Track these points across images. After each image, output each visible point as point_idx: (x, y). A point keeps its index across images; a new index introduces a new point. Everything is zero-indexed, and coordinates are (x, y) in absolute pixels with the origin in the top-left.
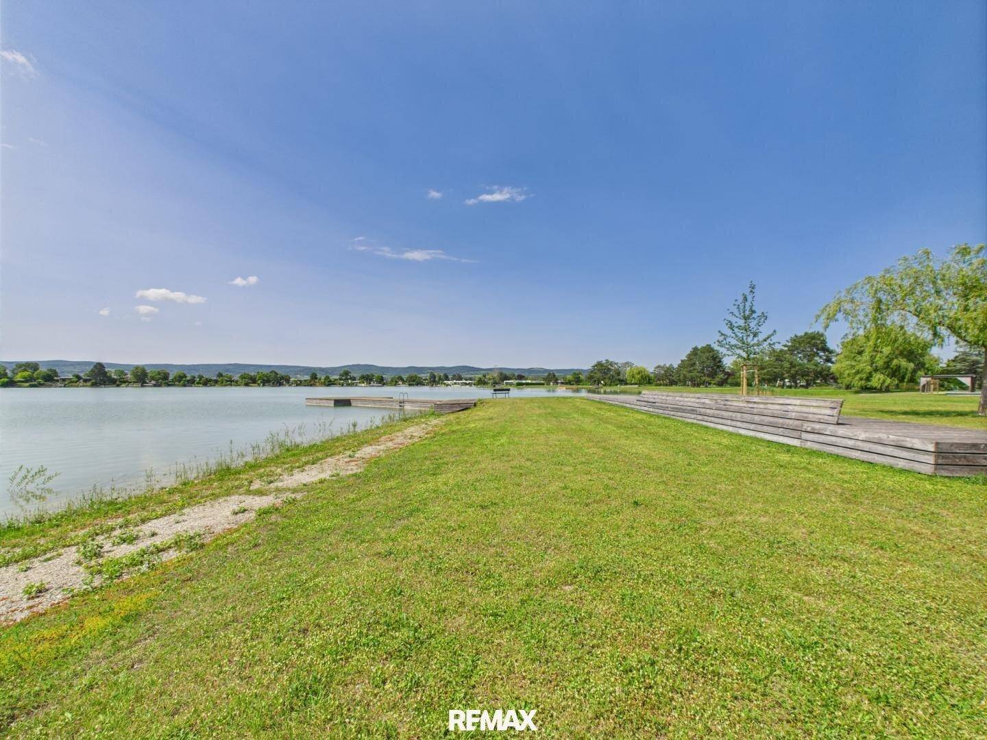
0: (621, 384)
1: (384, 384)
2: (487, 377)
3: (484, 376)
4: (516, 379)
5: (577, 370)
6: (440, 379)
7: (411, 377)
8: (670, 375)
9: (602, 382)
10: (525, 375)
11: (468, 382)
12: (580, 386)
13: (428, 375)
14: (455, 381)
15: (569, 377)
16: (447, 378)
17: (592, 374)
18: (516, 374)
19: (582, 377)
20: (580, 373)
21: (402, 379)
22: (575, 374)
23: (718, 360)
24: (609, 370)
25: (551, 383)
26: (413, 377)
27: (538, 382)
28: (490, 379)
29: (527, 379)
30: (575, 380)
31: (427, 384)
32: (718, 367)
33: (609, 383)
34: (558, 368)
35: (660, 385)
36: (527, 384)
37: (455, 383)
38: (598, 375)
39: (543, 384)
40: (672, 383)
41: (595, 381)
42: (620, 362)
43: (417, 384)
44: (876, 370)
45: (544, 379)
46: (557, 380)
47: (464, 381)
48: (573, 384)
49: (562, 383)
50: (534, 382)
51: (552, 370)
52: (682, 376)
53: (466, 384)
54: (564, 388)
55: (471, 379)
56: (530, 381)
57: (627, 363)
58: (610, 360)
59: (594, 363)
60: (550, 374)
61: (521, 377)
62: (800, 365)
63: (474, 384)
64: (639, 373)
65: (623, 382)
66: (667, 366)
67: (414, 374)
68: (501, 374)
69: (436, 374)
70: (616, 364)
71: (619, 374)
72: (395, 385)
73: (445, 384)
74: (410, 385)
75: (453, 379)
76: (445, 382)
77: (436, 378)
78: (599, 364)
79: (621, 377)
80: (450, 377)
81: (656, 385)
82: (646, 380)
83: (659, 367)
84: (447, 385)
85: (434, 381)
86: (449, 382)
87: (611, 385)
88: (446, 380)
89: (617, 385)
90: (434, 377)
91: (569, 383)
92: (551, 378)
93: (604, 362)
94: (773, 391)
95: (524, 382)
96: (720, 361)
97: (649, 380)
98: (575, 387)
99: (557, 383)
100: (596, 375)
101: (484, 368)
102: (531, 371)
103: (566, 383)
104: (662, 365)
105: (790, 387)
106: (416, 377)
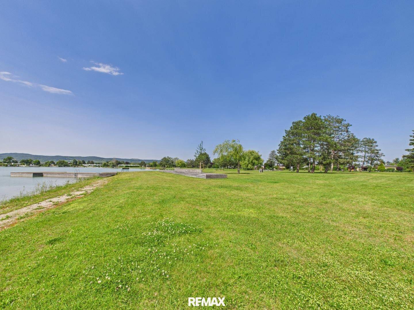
0: (174, 167)
1: (40, 166)
2: (109, 163)
3: (108, 162)
4: (125, 164)
5: (155, 160)
6: (80, 163)
7: (60, 162)
8: (193, 164)
9: (166, 166)
10: (129, 162)
11: (97, 165)
12: (156, 168)
13: (72, 161)
14: (89, 165)
15: (151, 163)
16: (84, 163)
17: (162, 163)
18: (125, 162)
19: (157, 164)
20: (156, 162)
21: (53, 163)
22: (154, 162)
23: (208, 158)
24: (169, 161)
25: (143, 166)
26: (61, 162)
27: (136, 165)
28: (111, 164)
29: (130, 164)
30: (154, 165)
31: (72, 166)
32: (208, 161)
33: (169, 166)
34: (146, 159)
35: (189, 167)
36: (131, 166)
37: (90, 166)
38: (164, 163)
39: (139, 167)
40: (193, 167)
41: (163, 166)
42: (173, 158)
43: (65, 166)
44: (249, 163)
45: (139, 164)
46: (145, 165)
47: (95, 165)
48: (153, 167)
49: (148, 166)
50: (134, 165)
51: (143, 160)
52: (196, 164)
53: (96, 166)
54: (149, 168)
55: (99, 164)
56: (132, 165)
57: (176, 158)
58: (169, 157)
59: (162, 158)
60: (142, 162)
61: (127, 163)
62: (232, 161)
63: (101, 166)
64: (181, 163)
65: (175, 166)
66: (192, 160)
67: (62, 160)
68: (117, 161)
69: (77, 160)
70: (172, 158)
71: (173, 163)
72: (49, 166)
73: (83, 166)
74: (59, 166)
75: (88, 163)
76: (83, 165)
77: (77, 162)
78: (165, 158)
79: (174, 164)
80: (86, 162)
81: (188, 167)
82: (183, 165)
83: (188, 160)
84: (85, 167)
85: (76, 164)
86: (86, 165)
87: (169, 167)
88: (84, 164)
89: (172, 167)
90: (76, 162)
91: (151, 166)
92: (143, 164)
93: (167, 157)
94: (224, 170)
95: (129, 165)
96: (209, 159)
97: (185, 165)
98: (154, 168)
99: (146, 166)
100: (163, 163)
101: (106, 158)
102: (132, 160)
103: (150, 166)
104: (190, 159)
105: (230, 168)
106: (64, 162)
